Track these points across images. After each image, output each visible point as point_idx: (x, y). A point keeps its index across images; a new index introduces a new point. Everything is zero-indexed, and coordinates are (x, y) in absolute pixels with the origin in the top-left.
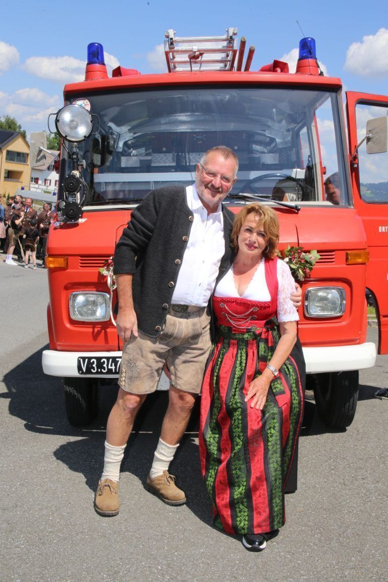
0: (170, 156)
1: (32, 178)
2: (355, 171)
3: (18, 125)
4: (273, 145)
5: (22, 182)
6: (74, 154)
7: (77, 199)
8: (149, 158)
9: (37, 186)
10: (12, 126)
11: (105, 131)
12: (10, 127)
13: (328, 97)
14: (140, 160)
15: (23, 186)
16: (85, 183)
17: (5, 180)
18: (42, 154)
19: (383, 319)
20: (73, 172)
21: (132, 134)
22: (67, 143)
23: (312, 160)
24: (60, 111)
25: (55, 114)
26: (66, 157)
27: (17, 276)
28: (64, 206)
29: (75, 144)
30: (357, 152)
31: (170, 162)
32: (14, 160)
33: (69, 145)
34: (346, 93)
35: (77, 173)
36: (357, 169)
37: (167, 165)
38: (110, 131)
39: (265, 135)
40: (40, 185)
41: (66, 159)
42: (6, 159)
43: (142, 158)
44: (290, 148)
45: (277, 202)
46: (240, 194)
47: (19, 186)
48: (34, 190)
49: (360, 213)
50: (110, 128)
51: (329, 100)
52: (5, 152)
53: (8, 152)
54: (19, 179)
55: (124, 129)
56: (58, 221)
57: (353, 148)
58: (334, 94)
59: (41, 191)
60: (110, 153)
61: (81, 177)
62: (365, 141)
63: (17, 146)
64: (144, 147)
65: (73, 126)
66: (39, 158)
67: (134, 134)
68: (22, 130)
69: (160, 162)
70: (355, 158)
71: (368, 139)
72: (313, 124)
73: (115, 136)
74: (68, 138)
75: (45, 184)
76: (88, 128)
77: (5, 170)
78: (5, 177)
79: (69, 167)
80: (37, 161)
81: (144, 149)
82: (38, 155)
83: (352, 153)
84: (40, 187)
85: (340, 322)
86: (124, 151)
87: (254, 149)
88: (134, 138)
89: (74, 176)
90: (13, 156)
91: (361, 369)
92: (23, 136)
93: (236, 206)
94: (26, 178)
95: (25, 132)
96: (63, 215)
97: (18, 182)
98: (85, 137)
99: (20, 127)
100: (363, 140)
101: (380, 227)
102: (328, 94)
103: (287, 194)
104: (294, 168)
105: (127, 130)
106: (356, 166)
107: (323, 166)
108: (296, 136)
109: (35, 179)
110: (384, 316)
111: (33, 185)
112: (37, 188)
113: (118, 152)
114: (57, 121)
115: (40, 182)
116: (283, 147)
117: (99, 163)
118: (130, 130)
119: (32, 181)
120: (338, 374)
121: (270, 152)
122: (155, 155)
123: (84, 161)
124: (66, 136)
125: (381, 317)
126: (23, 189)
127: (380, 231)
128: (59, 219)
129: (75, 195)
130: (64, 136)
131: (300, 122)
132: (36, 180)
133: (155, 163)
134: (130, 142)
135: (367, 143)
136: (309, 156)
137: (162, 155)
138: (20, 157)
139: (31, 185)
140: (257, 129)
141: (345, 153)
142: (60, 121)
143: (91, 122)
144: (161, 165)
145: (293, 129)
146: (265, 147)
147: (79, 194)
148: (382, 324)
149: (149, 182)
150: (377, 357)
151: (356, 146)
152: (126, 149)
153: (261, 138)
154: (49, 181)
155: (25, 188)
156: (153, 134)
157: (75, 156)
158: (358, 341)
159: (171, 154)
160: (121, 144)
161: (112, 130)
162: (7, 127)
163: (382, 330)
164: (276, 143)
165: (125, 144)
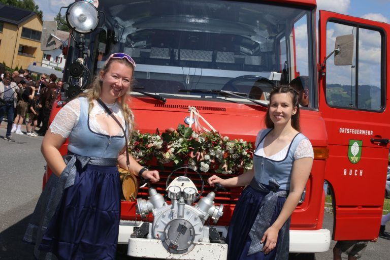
0: (167, 51)
1: (45, 55)
2: (323, 78)
3: (36, 5)
4: (257, 49)
5: (35, 57)
6: (80, 43)
7: (80, 83)
8: (148, 50)
9: (48, 62)
10: (30, 6)
11: (111, 24)
12: (28, 6)
13: (304, 15)
14: (141, 52)
15: (36, 62)
16: (88, 70)
17: (19, 54)
18: (52, 40)
19: (338, 209)
20: (79, 59)
21: (135, 29)
22: (75, 34)
23: (288, 65)
24: (71, 5)
25: (66, 8)
26: (73, 45)
27: (21, 143)
28: (68, 88)
29: (82, 35)
30: (325, 63)
31: (167, 56)
32: (29, 37)
33: (77, 35)
34: (320, 11)
35: (81, 61)
36: (325, 77)
37: (164, 58)
38: (116, 24)
39: (251, 39)
40: (51, 62)
41: (73, 46)
42: (22, 35)
43: (142, 50)
44: (271, 53)
45: (253, 100)
46: (222, 91)
47: (32, 60)
48: (45, 66)
49: (323, 115)
50: (116, 21)
51: (305, 17)
52: (21, 29)
53: (24, 29)
54: (33, 54)
55: (128, 24)
56: (61, 100)
57: (323, 58)
58: (309, 12)
59: (51, 68)
60: (115, 43)
61: (85, 64)
62: (334, 54)
63: (33, 24)
64: (145, 40)
65: (82, 19)
66: (49, 43)
67: (137, 28)
68: (39, 10)
69: (158, 55)
70: (324, 68)
71: (336, 53)
72: (291, 35)
73: (120, 29)
74: (76, 29)
75: (56, 61)
76: (94, 22)
77: (20, 45)
78: (19, 51)
79: (76, 54)
80: (48, 46)
81: (145, 42)
82: (49, 40)
83: (322, 63)
84: (51, 64)
85: (300, 209)
86: (127, 42)
87: (241, 50)
88: (137, 32)
89: (79, 63)
90: (28, 33)
91: (317, 253)
92: (40, 16)
93: (217, 101)
94: (39, 54)
95: (41, 12)
96: (66, 96)
97: (32, 57)
98: (91, 30)
99: (37, 7)
100: (332, 53)
101: (341, 129)
102: (304, 11)
103: (264, 93)
104: (272, 71)
105: (131, 25)
106: (324, 74)
107: (297, 71)
108: (277, 43)
109: (47, 55)
110: (340, 207)
111: (45, 62)
112: (48, 65)
113: (122, 43)
114: (68, 14)
115: (52, 59)
116: (266, 51)
117: (103, 52)
118: (134, 25)
119: (44, 58)
120: (296, 255)
121: (255, 54)
122: (153, 48)
123: (89, 50)
124: (75, 28)
125: (337, 207)
126: (35, 64)
127: (340, 132)
128: (62, 98)
129: (78, 79)
130: (73, 27)
131: (281, 31)
132: (48, 57)
133: (153, 55)
134: (133, 35)
135: (335, 56)
136: (286, 62)
137: (160, 49)
138: (34, 35)
139: (44, 62)
140: (244, 34)
141: (315, 63)
142: (70, 14)
143: (98, 17)
144: (158, 57)
145: (274, 38)
146: (251, 50)
147: (82, 79)
148: (337, 213)
149: (146, 72)
150: (331, 242)
151: (325, 58)
152: (129, 40)
153: (247, 41)
154: (60, 59)
155: (37, 64)
156: (153, 30)
157: (81, 46)
158: (315, 227)
159: (168, 49)
160: (125, 36)
161: (118, 23)
162: (25, 7)
163: (337, 218)
164: (260, 47)
165: (129, 36)
